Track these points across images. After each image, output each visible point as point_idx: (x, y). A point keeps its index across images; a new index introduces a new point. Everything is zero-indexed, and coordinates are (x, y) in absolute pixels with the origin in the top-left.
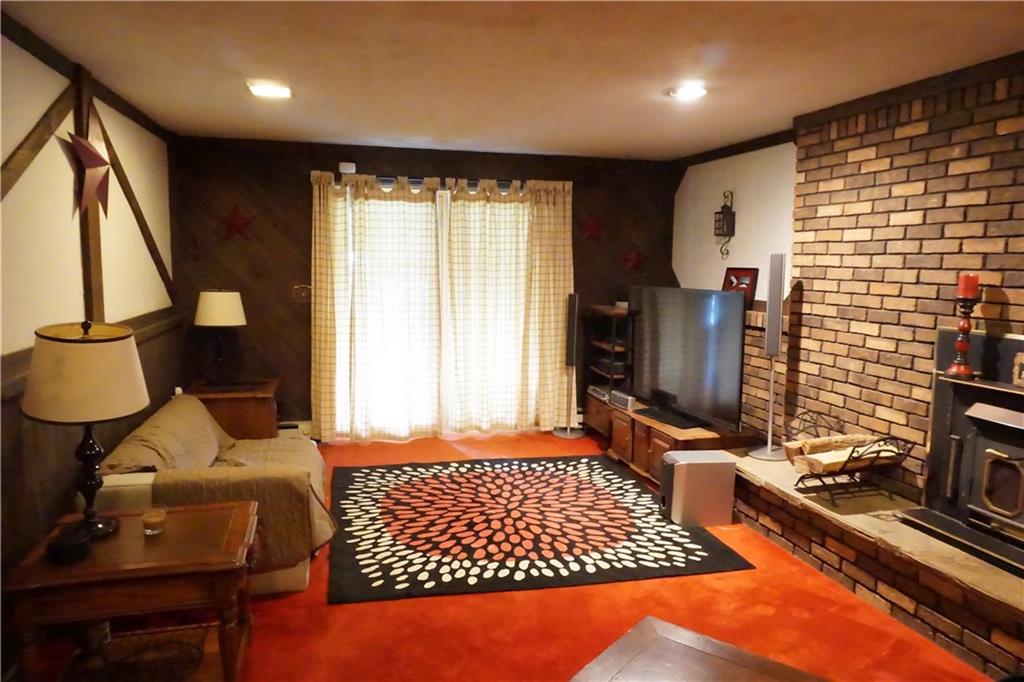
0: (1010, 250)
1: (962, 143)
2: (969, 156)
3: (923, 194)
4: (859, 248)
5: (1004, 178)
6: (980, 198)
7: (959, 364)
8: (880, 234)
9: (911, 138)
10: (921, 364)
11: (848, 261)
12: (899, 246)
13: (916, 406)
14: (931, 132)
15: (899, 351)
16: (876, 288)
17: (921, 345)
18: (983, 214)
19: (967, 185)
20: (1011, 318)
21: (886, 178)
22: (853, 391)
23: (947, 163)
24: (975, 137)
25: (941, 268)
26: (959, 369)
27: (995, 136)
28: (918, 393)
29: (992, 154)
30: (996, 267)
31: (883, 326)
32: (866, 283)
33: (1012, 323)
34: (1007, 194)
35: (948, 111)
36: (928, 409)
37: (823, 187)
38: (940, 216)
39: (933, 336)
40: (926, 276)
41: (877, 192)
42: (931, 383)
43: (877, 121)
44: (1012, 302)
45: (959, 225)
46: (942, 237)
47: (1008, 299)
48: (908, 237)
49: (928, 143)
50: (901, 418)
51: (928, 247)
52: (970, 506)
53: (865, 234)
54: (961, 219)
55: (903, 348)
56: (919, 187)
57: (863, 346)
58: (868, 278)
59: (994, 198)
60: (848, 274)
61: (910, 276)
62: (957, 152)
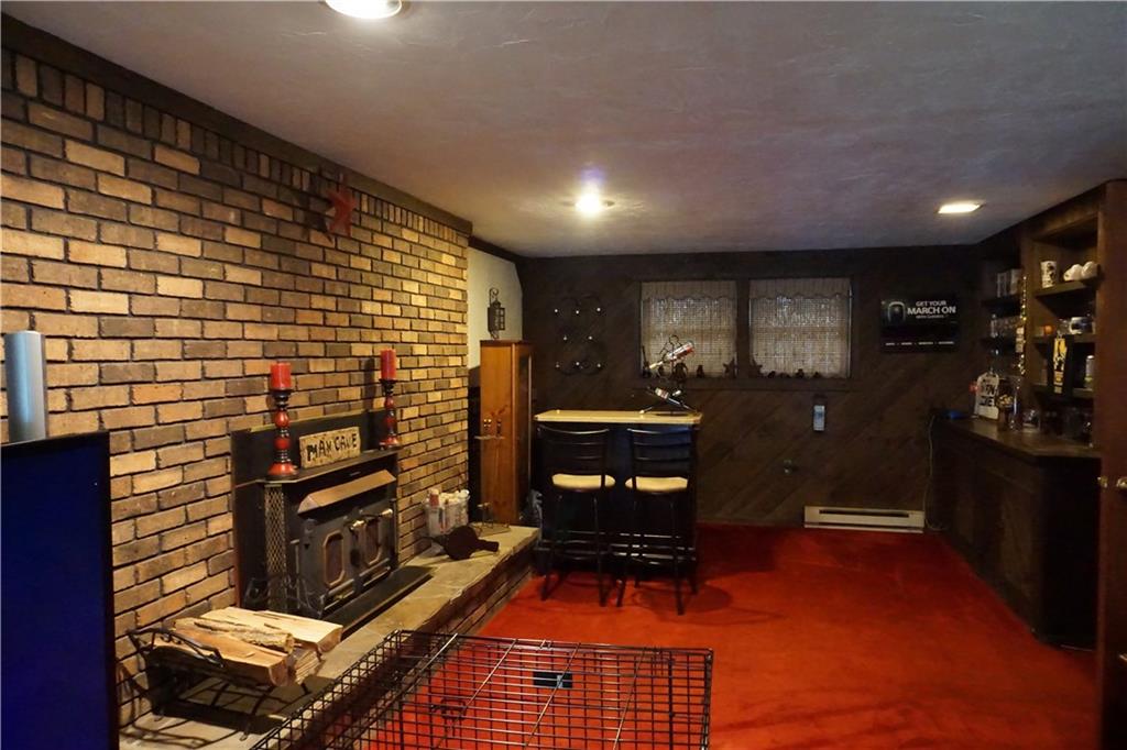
0: (282, 337)
1: (236, 207)
2: (243, 226)
3: (199, 258)
4: (105, 326)
5: (272, 261)
6: (257, 278)
7: (286, 463)
8: (144, 306)
9: (179, 173)
10: (216, 486)
11: (85, 350)
13: (216, 543)
14: (201, 177)
15: (186, 480)
16: (144, 394)
17: (214, 461)
18: (259, 296)
19: (243, 260)
21: (148, 217)
23: (224, 225)
24: (246, 207)
25: (226, 358)
26: (286, 467)
27: (262, 213)
28: (214, 526)
29: (262, 233)
31: (161, 451)
32: (127, 387)
34: (276, 280)
35: (220, 159)
36: (228, 540)
38: (221, 292)
39: (226, 445)
40: (211, 368)
41: (133, 237)
42: (229, 505)
43: (124, 113)
45: (241, 305)
46: (224, 319)
48: (184, 314)
49: (201, 188)
50: (201, 571)
51: (210, 330)
53: (119, 304)
54: (243, 300)
55: (190, 474)
56: (195, 248)
57: (132, 494)
58: (129, 378)
59: (267, 281)
60: (90, 374)
61: (195, 369)
62: (232, 216)
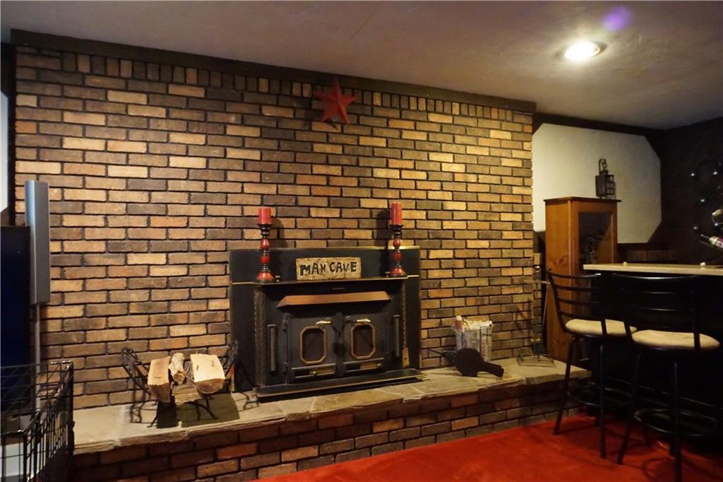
0: (280, 193)
1: (237, 113)
2: (243, 124)
3: (204, 145)
4: (131, 184)
5: (272, 144)
6: (256, 155)
7: (266, 272)
8: (159, 173)
9: (188, 98)
10: (214, 281)
11: (116, 196)
12: (183, 185)
13: (216, 315)
14: (206, 98)
15: (191, 274)
16: (158, 221)
17: (214, 265)
18: (258, 166)
19: (243, 145)
20: (286, 237)
21: (163, 124)
22: (140, 321)
23: (225, 125)
24: (247, 112)
25: (226, 204)
26: (266, 275)
27: (261, 115)
28: (214, 305)
29: (261, 127)
30: (271, 204)
31: (170, 255)
32: (145, 217)
33: (287, 241)
34: (275, 156)
35: (222, 86)
36: (226, 316)
37: (69, 117)
38: (223, 164)
39: (225, 257)
40: (212, 210)
41: (151, 136)
42: (227, 294)
43: (146, 71)
44: (285, 227)
45: (240, 172)
46: (225, 180)
47: (283, 225)
48: (190, 178)
49: (205, 105)
50: (201, 330)
51: (212, 187)
52: (293, 369)
53: (140, 172)
54: (242, 169)
55: (194, 271)
56: (201, 139)
57: (148, 276)
58: (147, 212)
59: (265, 157)
60: (119, 209)
61: (199, 210)
62: (233, 119)
